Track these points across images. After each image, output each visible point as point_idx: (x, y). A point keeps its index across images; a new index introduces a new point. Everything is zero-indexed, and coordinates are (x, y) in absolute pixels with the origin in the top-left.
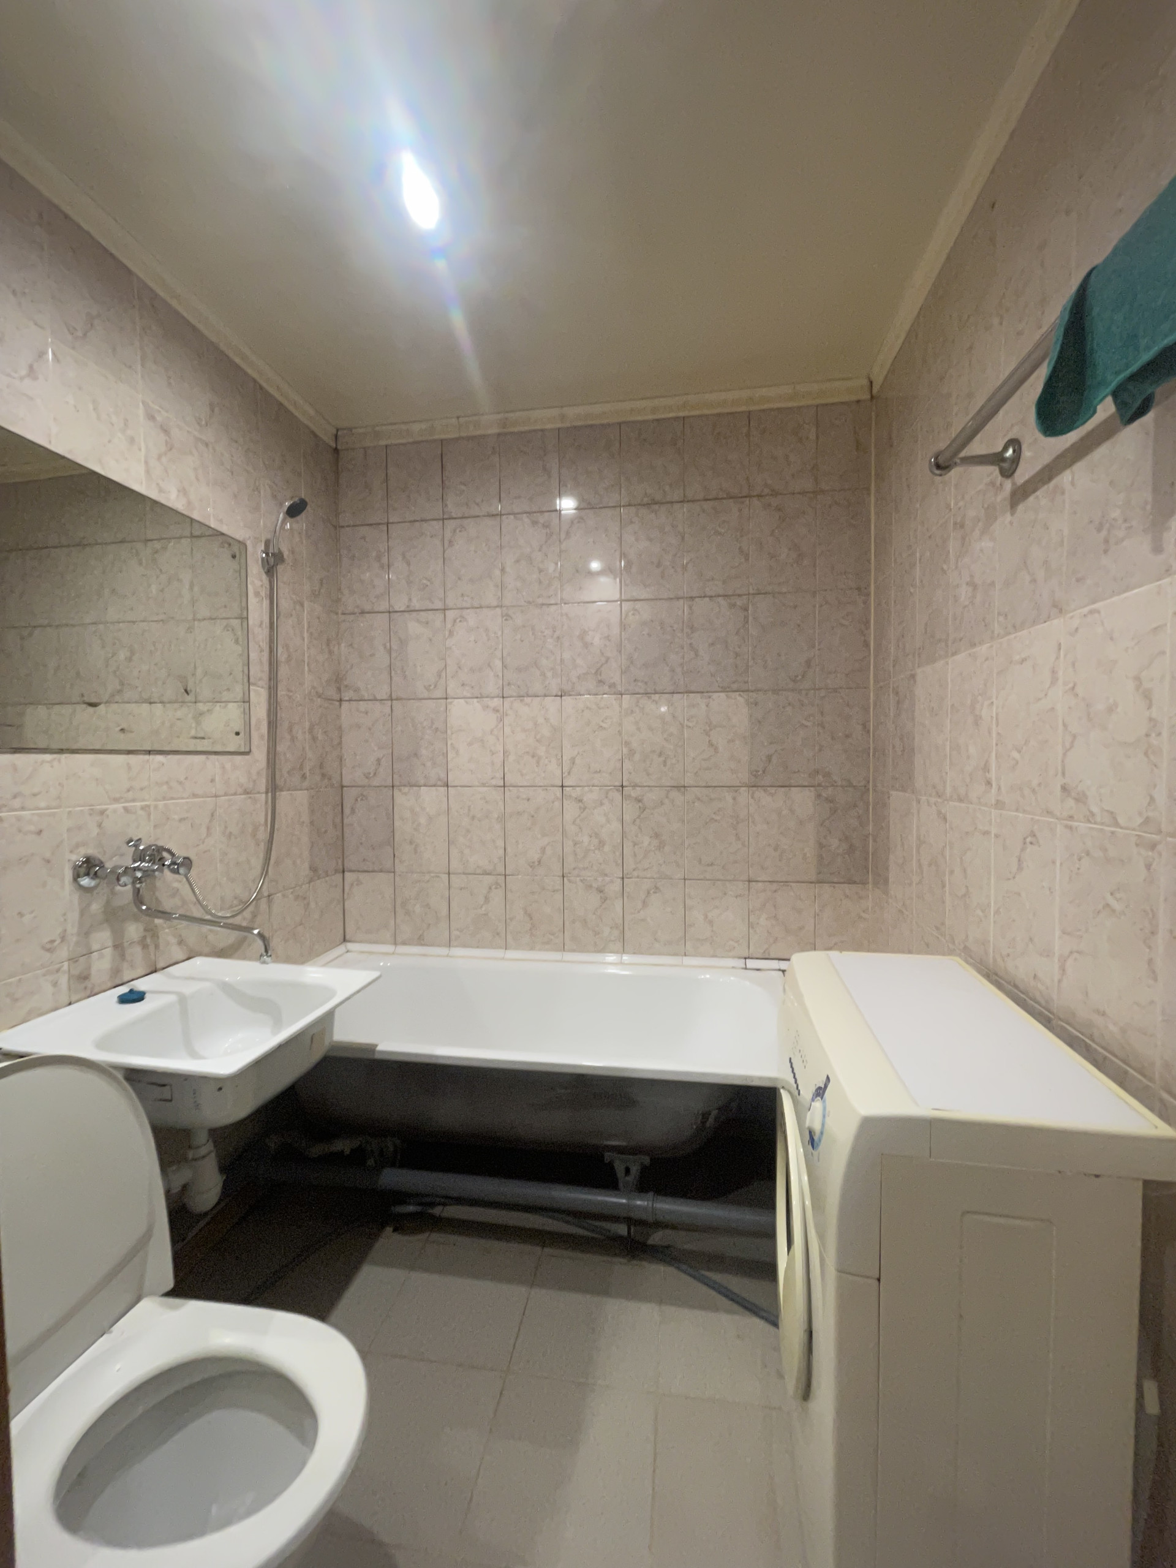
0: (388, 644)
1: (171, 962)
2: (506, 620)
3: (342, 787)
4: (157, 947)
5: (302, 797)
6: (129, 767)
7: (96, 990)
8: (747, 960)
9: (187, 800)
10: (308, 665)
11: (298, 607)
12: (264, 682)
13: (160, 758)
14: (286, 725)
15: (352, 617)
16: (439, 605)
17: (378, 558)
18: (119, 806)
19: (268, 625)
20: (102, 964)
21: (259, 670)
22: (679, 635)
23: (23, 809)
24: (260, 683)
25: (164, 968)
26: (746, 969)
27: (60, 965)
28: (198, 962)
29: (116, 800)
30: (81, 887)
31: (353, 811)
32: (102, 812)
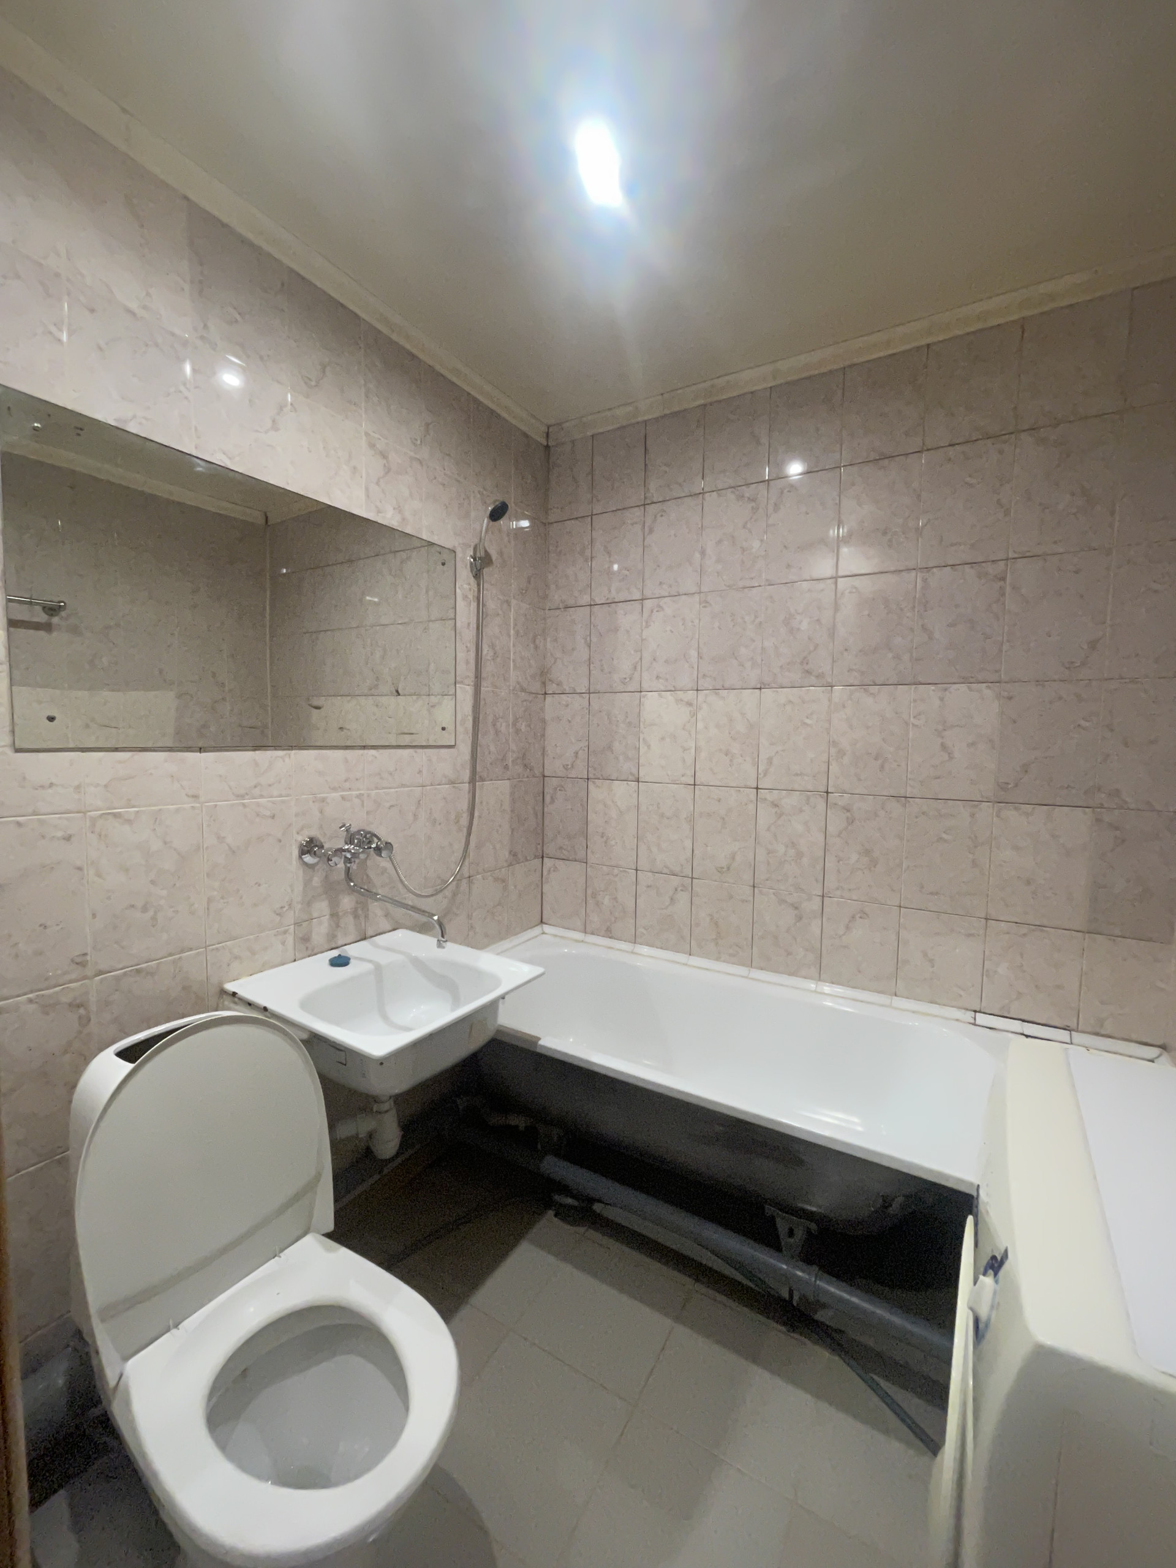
0: (588, 639)
1: (379, 931)
2: (705, 607)
3: (544, 776)
4: (366, 917)
5: (504, 786)
6: (346, 761)
7: (316, 951)
8: (977, 1014)
9: (397, 790)
10: (513, 661)
11: (505, 606)
12: (471, 680)
13: (373, 752)
14: (490, 718)
15: (558, 612)
16: (637, 596)
17: (582, 553)
18: (336, 795)
19: (475, 626)
20: (321, 929)
21: (466, 670)
22: (909, 614)
23: (262, 796)
24: (467, 681)
25: (372, 937)
26: (975, 1024)
27: (287, 928)
28: (400, 934)
29: (334, 789)
30: (306, 864)
31: (553, 800)
32: (323, 800)
